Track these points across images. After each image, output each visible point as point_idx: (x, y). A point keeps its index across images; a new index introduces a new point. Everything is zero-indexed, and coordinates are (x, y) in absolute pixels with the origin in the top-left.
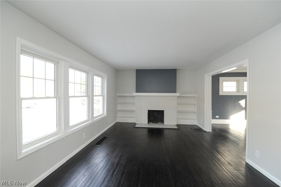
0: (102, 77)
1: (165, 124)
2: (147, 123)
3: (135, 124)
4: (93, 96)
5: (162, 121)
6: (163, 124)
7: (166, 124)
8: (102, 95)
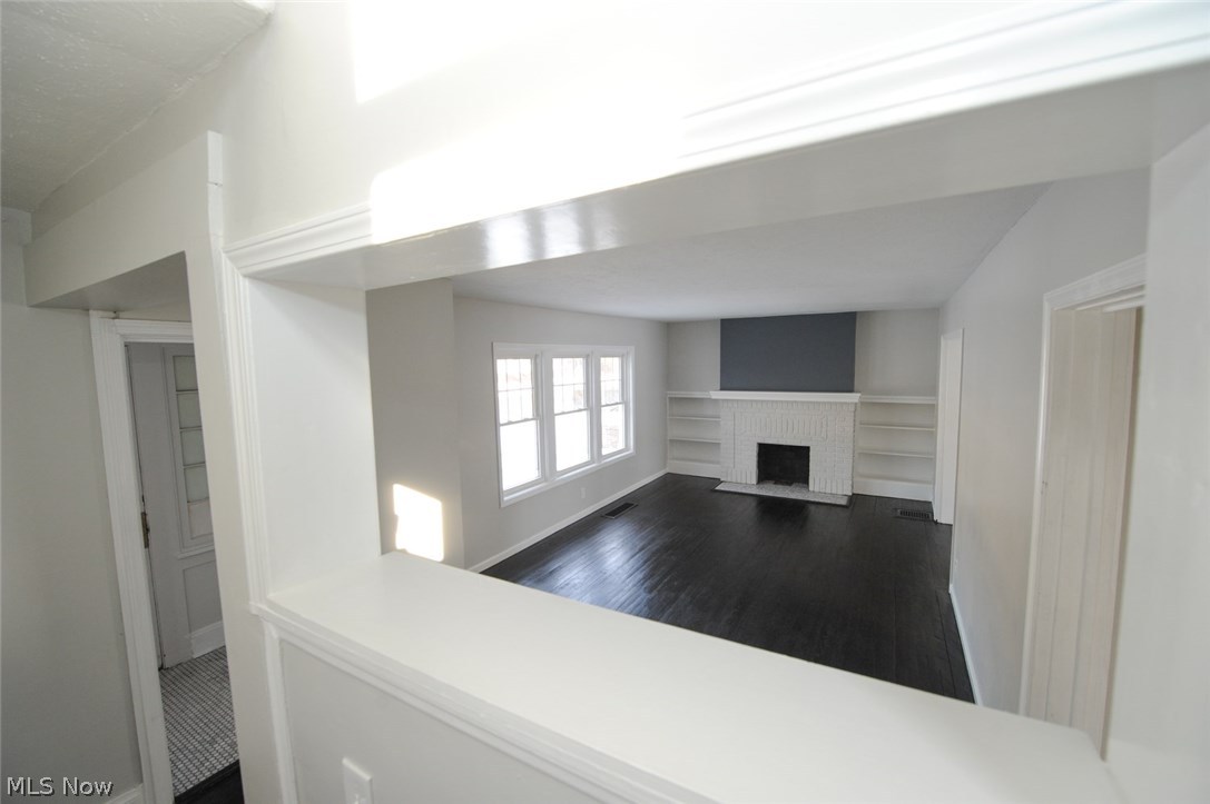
0: (622, 356)
1: (811, 488)
2: (754, 481)
3: (718, 481)
4: (599, 406)
5: (803, 478)
6: (804, 490)
7: (817, 490)
8: (625, 402)
